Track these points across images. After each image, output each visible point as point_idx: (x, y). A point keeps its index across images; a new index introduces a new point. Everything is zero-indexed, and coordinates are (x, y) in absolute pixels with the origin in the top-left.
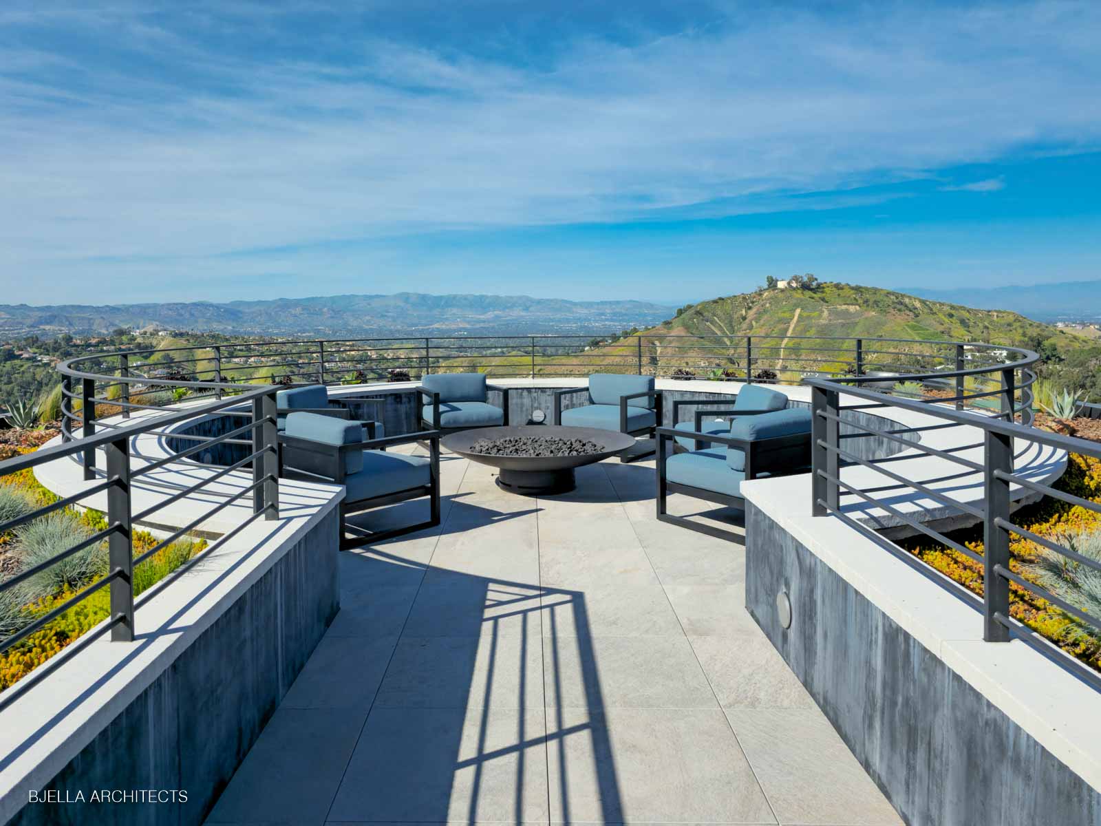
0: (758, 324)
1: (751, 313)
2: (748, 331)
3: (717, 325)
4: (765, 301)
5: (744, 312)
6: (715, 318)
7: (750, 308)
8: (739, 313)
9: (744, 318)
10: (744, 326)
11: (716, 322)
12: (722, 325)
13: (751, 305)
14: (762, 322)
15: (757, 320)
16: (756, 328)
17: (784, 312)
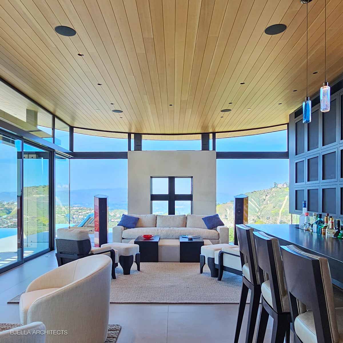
0: (270, 202)
1: (267, 197)
2: (266, 205)
3: (253, 202)
4: (273, 193)
5: (264, 197)
6: (252, 199)
7: (267, 196)
8: (262, 198)
9: (265, 200)
10: (264, 203)
11: (253, 201)
12: (255, 202)
13: (267, 194)
14: (272, 201)
15: (270, 201)
16: (270, 204)
17: (281, 197)
